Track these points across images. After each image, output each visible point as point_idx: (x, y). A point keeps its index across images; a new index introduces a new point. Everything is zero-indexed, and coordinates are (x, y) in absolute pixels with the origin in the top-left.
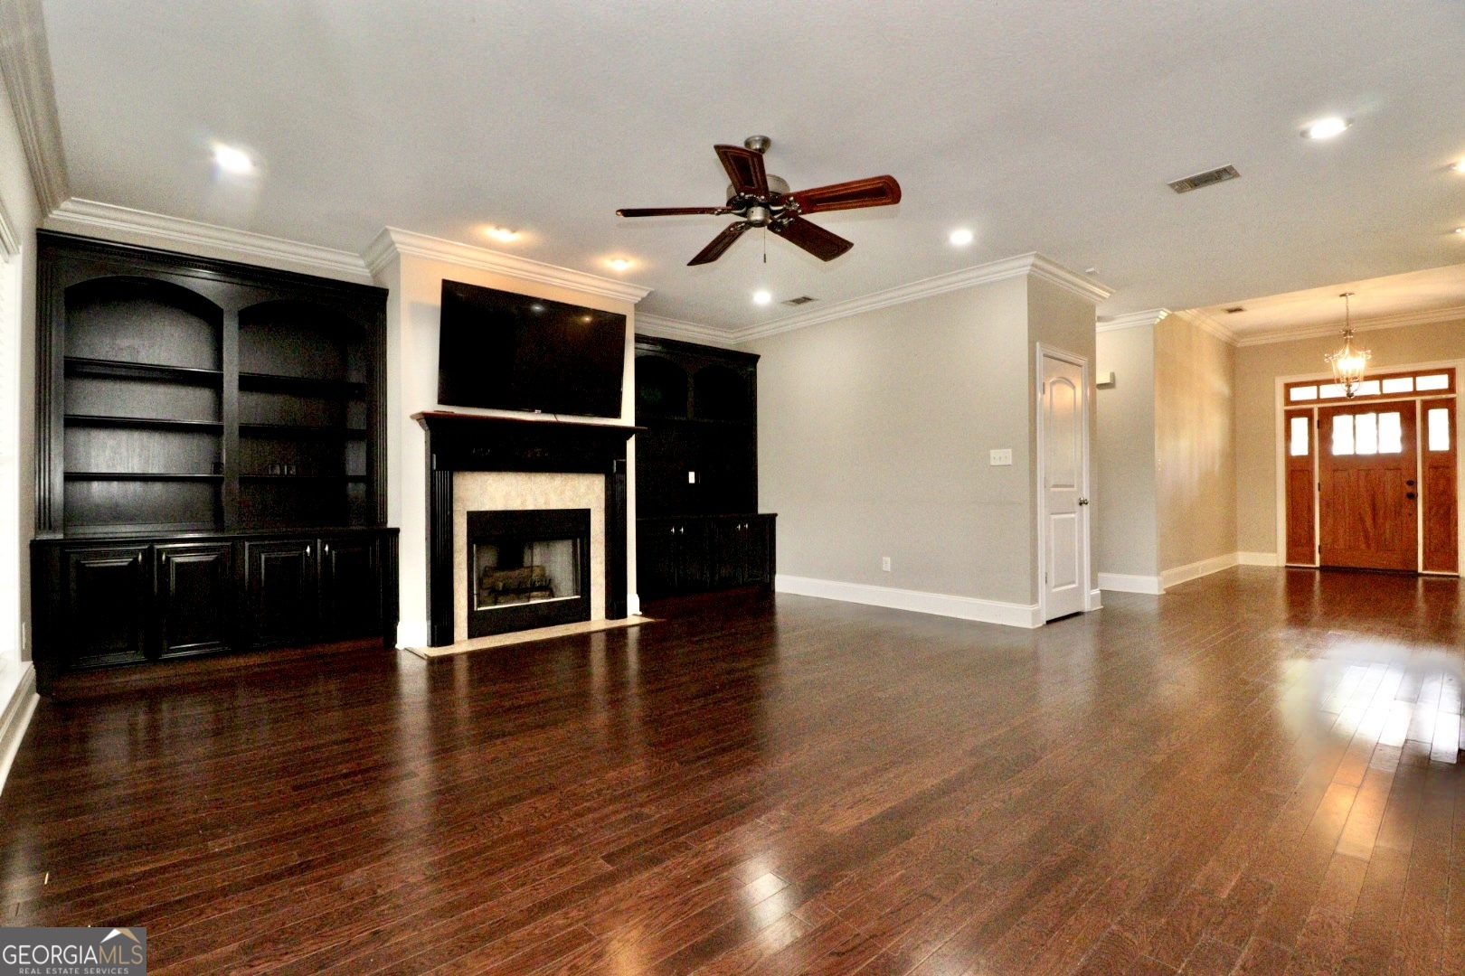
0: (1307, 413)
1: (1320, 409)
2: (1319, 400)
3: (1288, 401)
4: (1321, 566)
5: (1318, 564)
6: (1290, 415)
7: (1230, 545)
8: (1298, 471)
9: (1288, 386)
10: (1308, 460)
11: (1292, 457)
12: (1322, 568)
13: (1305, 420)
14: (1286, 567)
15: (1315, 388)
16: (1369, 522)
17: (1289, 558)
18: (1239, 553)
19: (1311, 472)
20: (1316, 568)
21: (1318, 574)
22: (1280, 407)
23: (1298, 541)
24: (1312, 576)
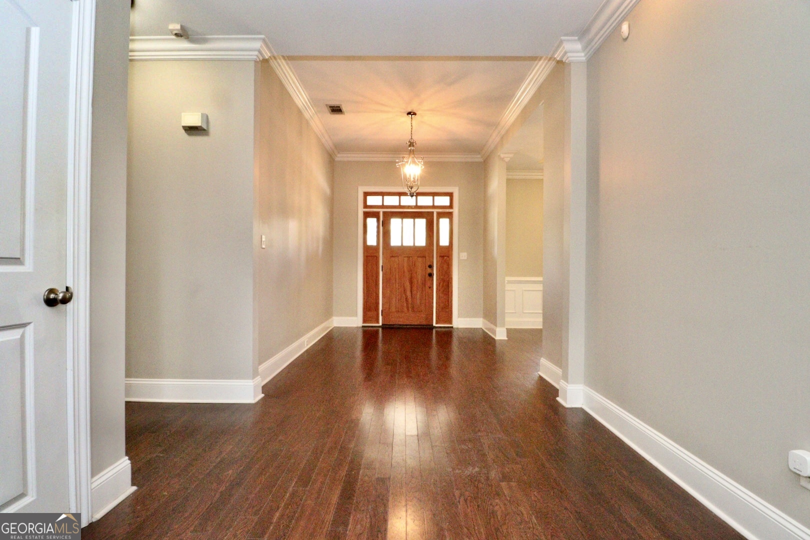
0: (375, 215)
1: (384, 213)
2: (383, 206)
3: (366, 206)
4: (382, 325)
5: (380, 324)
6: (367, 215)
7: (328, 313)
8: (370, 255)
9: (366, 194)
10: (375, 249)
11: (367, 246)
12: (384, 327)
13: (375, 220)
14: (363, 327)
15: (381, 197)
16: (409, 293)
17: (364, 321)
18: (334, 318)
19: (377, 258)
20: (379, 327)
21: (380, 330)
22: (361, 210)
23: (370, 308)
24: (377, 332)
